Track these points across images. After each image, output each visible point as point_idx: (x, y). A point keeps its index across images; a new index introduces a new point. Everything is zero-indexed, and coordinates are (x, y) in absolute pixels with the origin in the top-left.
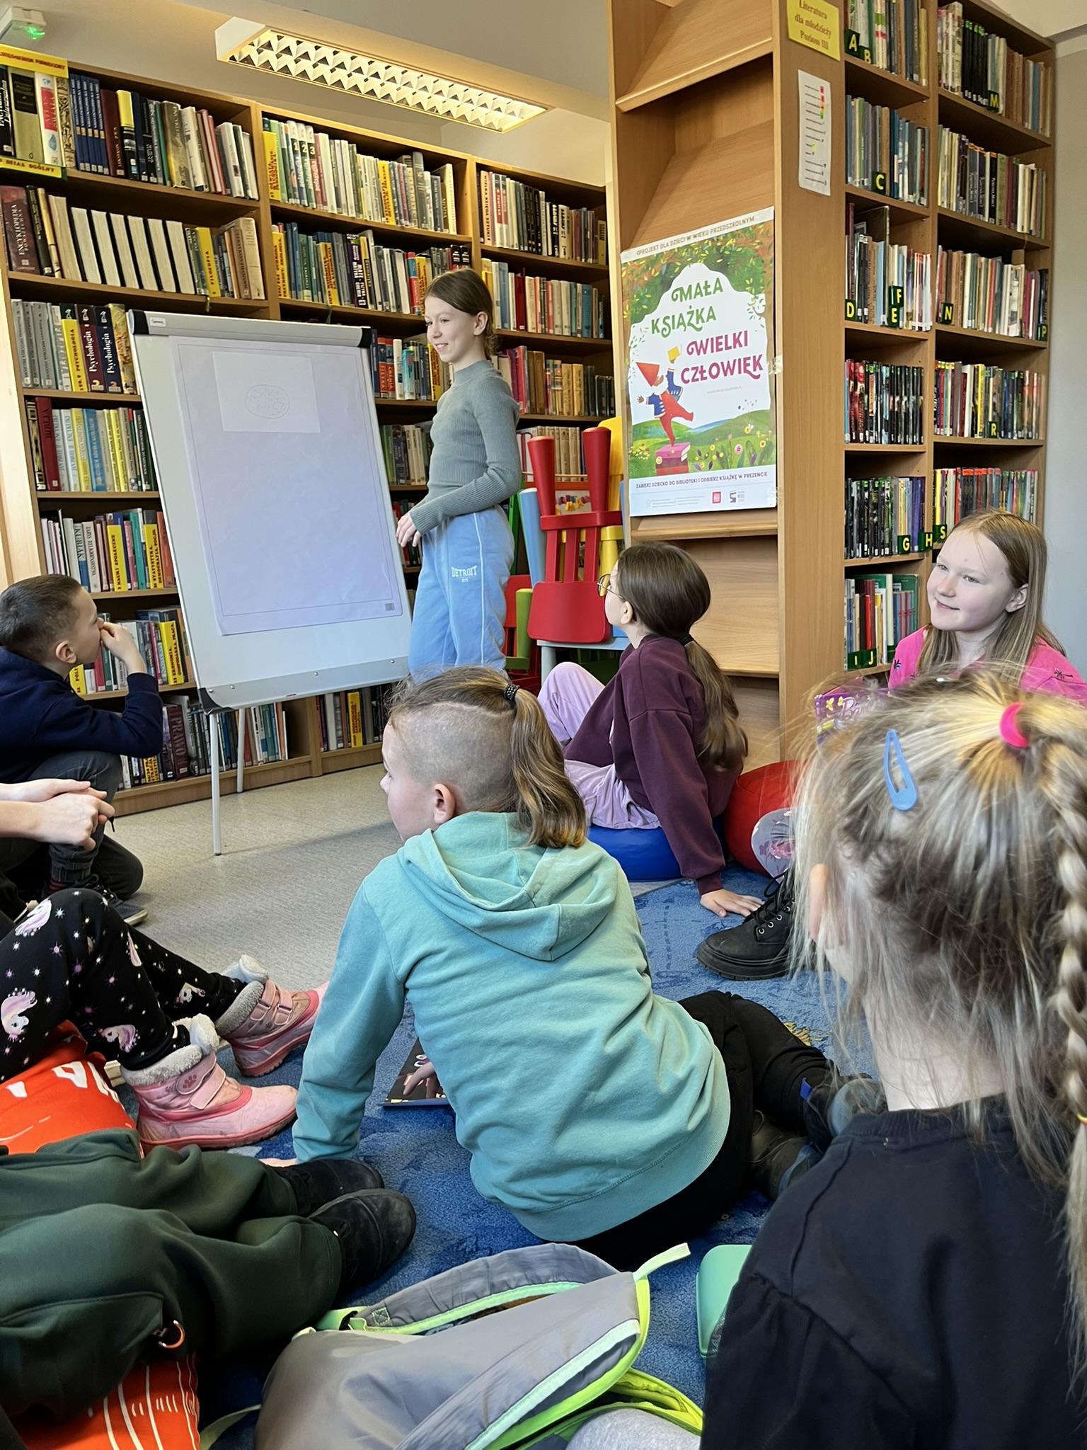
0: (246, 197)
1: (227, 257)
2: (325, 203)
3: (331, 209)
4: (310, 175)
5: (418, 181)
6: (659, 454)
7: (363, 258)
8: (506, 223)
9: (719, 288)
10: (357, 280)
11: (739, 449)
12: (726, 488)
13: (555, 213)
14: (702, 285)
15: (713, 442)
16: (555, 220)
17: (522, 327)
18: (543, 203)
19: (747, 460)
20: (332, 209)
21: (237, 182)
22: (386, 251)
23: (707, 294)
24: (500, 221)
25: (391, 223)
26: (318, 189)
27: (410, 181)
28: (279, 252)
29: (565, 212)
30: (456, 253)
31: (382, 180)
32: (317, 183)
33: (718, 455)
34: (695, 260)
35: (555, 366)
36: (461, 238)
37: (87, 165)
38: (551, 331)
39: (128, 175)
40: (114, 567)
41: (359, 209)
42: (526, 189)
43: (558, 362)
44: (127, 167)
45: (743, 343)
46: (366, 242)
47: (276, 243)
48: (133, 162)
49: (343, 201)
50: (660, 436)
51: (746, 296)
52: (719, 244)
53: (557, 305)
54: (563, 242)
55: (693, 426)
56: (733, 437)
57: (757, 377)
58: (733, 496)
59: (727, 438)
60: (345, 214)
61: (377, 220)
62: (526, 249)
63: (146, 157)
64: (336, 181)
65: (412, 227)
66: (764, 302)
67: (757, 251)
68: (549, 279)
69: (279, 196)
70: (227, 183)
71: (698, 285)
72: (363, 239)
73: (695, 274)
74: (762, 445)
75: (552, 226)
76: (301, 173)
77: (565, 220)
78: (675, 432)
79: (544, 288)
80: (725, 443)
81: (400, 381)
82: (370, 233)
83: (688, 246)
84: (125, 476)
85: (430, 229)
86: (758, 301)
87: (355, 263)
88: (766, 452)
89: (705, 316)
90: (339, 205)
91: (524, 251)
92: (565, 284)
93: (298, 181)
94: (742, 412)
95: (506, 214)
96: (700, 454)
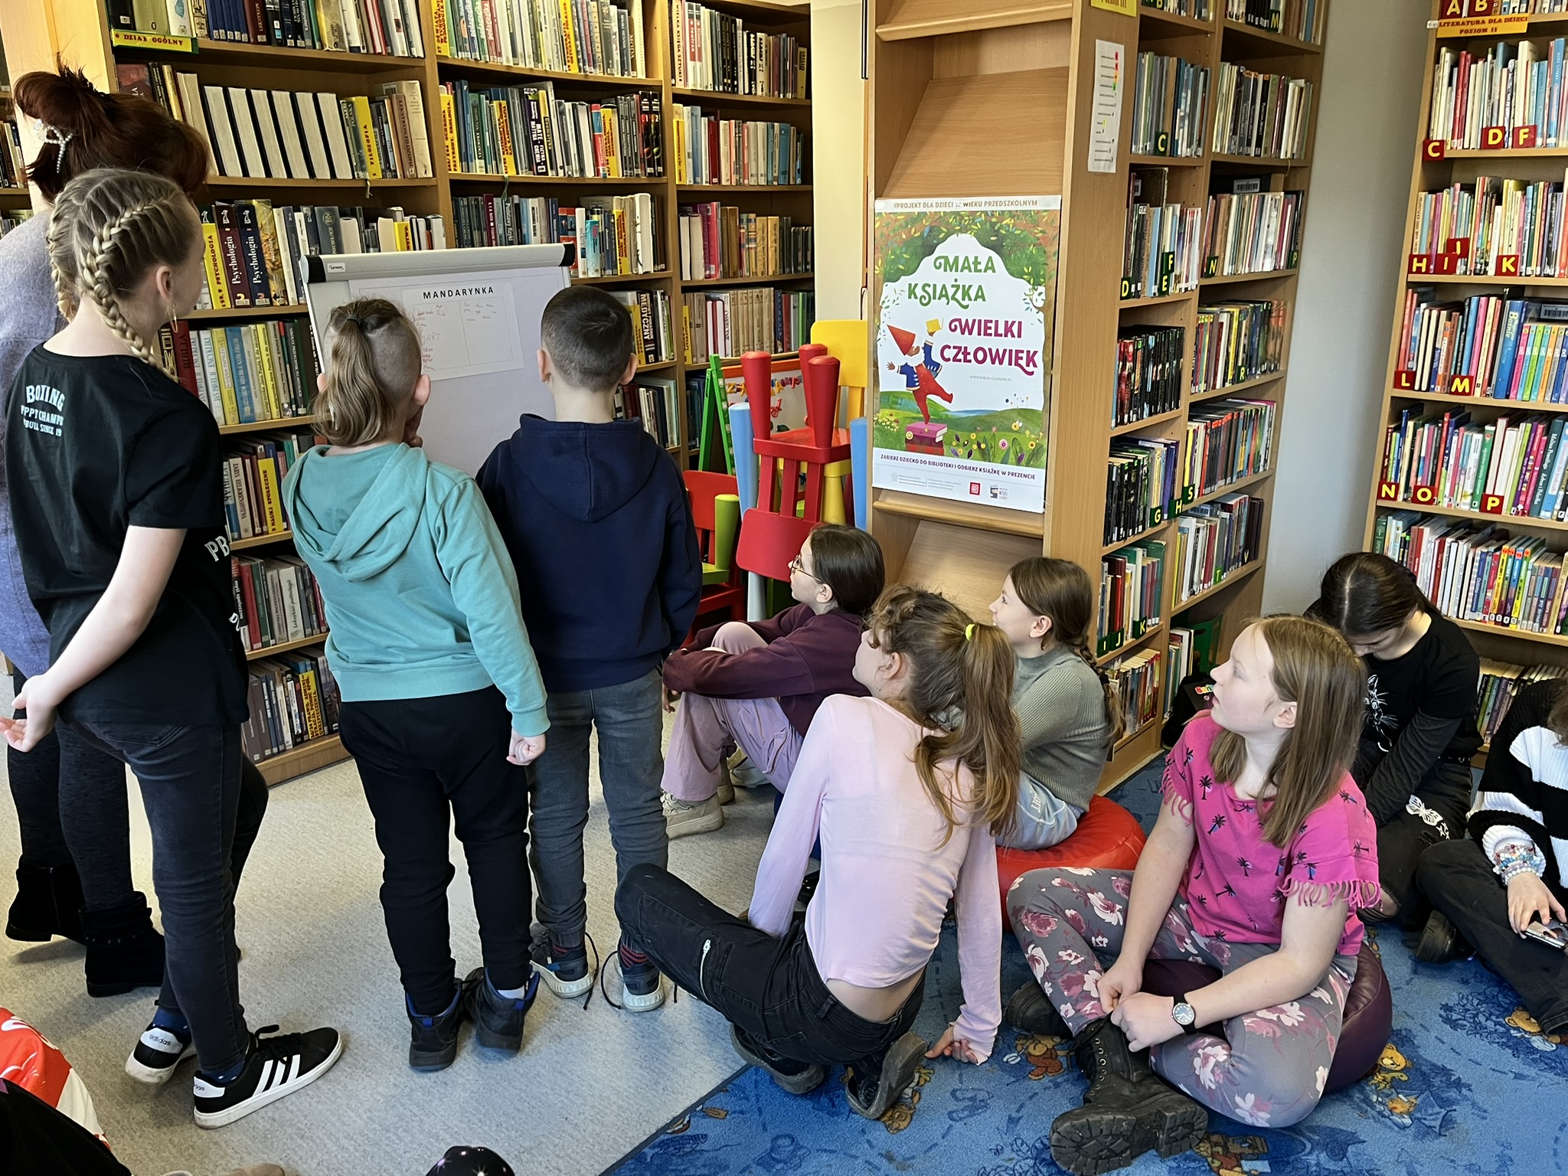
0: (411, 57)
1: (389, 129)
2: (500, 55)
3: (505, 61)
4: (481, 22)
5: (603, 17)
6: (909, 429)
7: (542, 116)
8: (700, 60)
9: (990, 267)
10: (535, 143)
11: (1004, 445)
12: (986, 481)
13: (752, 44)
14: (971, 260)
15: (975, 430)
16: (752, 53)
17: (715, 180)
18: (739, 32)
19: (1012, 456)
20: (508, 61)
21: (398, 39)
22: (568, 106)
23: (976, 270)
24: (693, 59)
25: (573, 71)
26: (491, 38)
27: (594, 19)
28: (448, 118)
29: (763, 41)
30: (645, 101)
31: (563, 20)
32: (490, 30)
33: (979, 445)
34: (964, 230)
35: (749, 221)
36: (650, 82)
37: (222, 31)
38: (746, 182)
39: (269, 42)
40: (267, 506)
41: (537, 58)
42: (722, 19)
43: (752, 216)
44: (268, 31)
45: (1016, 333)
46: (546, 96)
47: (444, 107)
48: (277, 24)
49: (519, 50)
50: (913, 409)
51: (1024, 286)
52: (994, 220)
53: (752, 151)
54: (761, 77)
55: (952, 408)
56: (997, 430)
57: (1032, 373)
58: (994, 491)
59: (991, 430)
60: (521, 65)
61: (558, 70)
62: (721, 88)
63: (291, 15)
64: (511, 25)
65: (597, 74)
66: (1043, 296)
67: (1038, 239)
68: (744, 122)
69: (447, 50)
70: (387, 41)
71: (966, 259)
72: (542, 93)
73: (962, 245)
74: (1029, 447)
75: (750, 58)
76: (472, 20)
77: (763, 50)
78: (930, 410)
79: (740, 131)
80: (987, 435)
81: (583, 256)
82: (550, 85)
83: (957, 213)
84: (278, 400)
85: (616, 75)
86: (1036, 293)
87: (533, 123)
88: (1035, 454)
89: (973, 293)
90: (514, 55)
91: (719, 92)
92: (761, 125)
93: (469, 30)
94: (1009, 406)
95: (700, 49)
96: (958, 440)
